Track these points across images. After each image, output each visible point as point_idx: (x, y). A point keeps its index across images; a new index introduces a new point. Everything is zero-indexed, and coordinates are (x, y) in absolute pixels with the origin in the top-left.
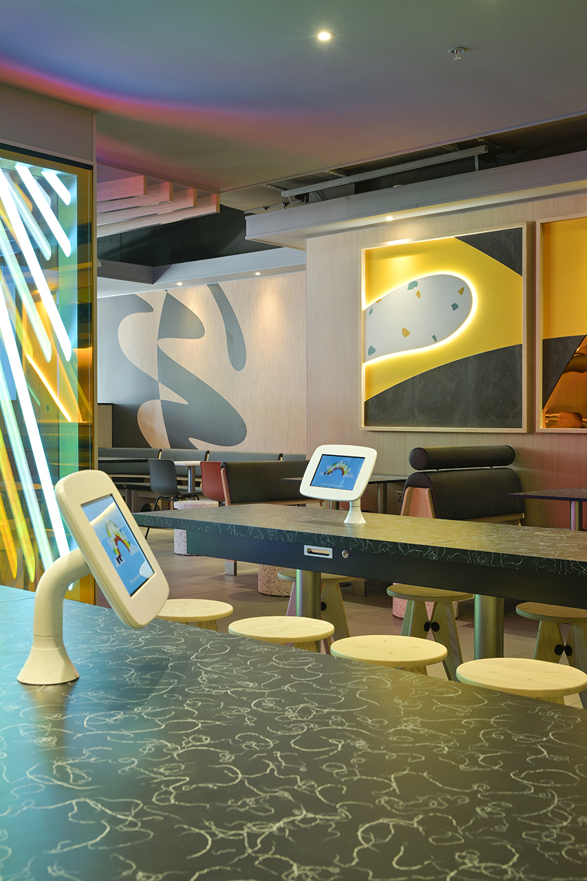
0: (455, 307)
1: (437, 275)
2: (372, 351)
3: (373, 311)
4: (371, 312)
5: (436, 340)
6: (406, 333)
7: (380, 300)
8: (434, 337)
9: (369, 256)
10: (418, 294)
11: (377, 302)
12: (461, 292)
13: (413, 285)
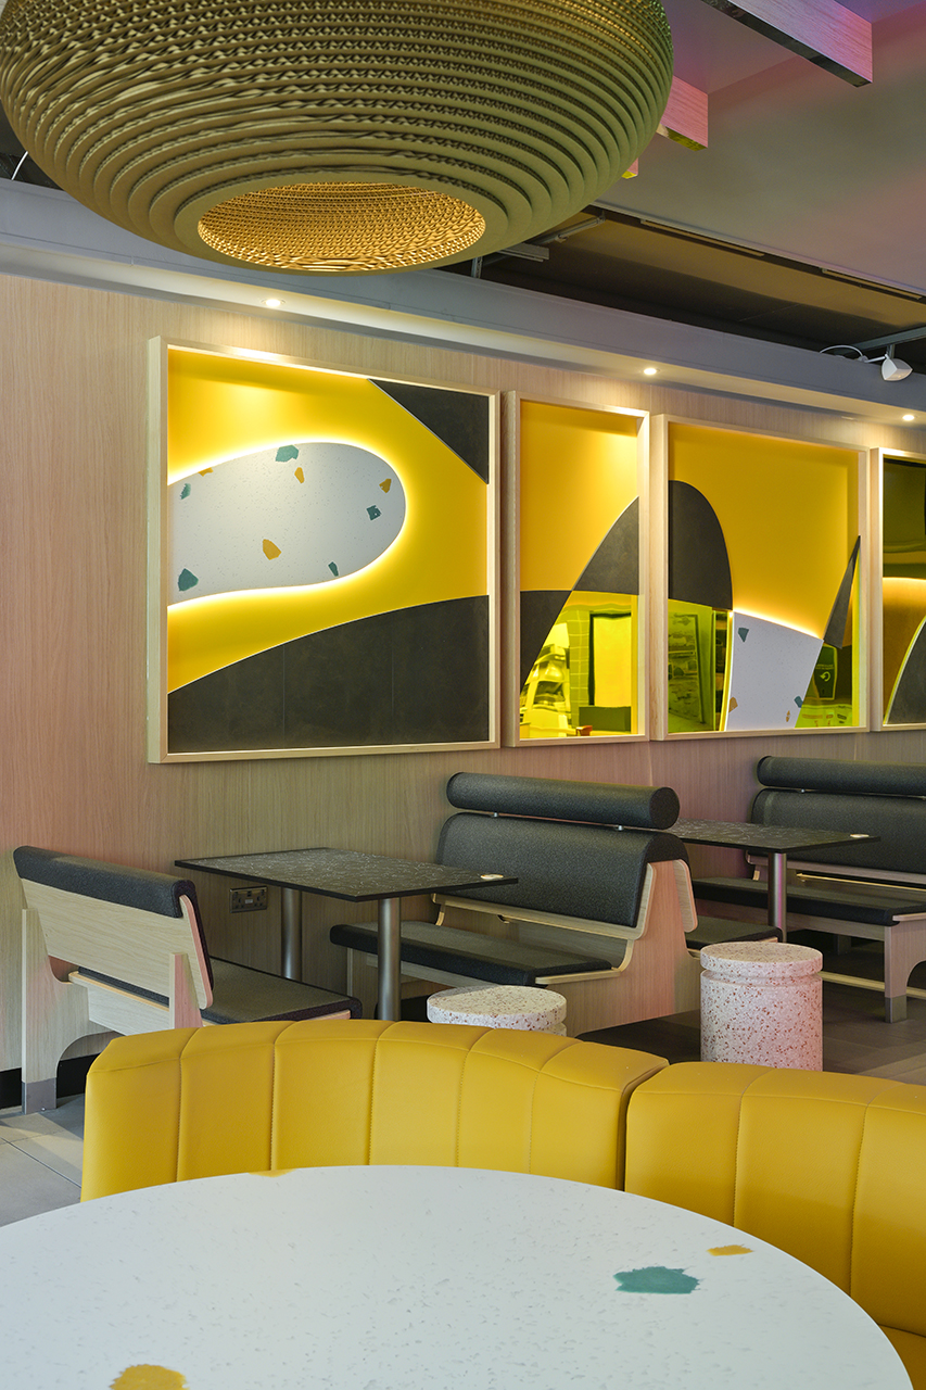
0: (374, 513)
1: (339, 445)
2: (187, 581)
3: (192, 492)
4: (185, 493)
5: (336, 574)
6: (271, 550)
7: (208, 471)
8: (333, 567)
9: (173, 366)
10: (299, 474)
11: (202, 473)
12: (386, 486)
13: (288, 453)
